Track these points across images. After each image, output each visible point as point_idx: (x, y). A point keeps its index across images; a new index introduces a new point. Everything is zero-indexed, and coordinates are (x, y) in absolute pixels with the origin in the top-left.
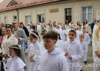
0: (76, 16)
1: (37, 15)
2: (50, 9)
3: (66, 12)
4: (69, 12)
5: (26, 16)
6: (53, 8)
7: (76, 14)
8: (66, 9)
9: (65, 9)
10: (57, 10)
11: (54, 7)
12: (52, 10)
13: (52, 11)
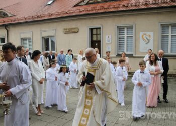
0: (109, 41)
1: (43, 38)
2: (65, 28)
3: (92, 35)
4: (97, 34)
5: (21, 39)
6: (70, 27)
7: (108, 37)
8: (91, 30)
9: (90, 28)
10: (76, 30)
11: (72, 24)
12: (68, 30)
13: (68, 32)
